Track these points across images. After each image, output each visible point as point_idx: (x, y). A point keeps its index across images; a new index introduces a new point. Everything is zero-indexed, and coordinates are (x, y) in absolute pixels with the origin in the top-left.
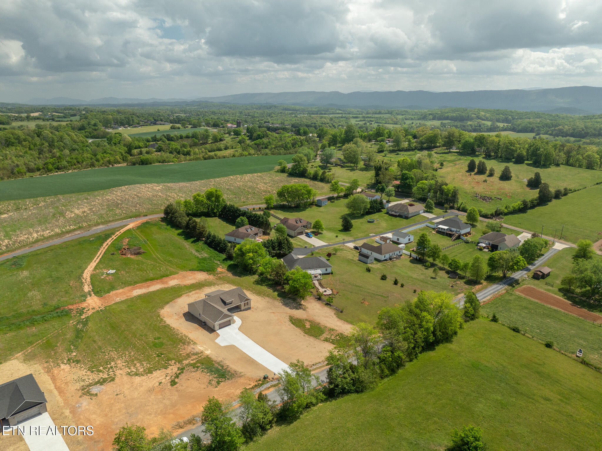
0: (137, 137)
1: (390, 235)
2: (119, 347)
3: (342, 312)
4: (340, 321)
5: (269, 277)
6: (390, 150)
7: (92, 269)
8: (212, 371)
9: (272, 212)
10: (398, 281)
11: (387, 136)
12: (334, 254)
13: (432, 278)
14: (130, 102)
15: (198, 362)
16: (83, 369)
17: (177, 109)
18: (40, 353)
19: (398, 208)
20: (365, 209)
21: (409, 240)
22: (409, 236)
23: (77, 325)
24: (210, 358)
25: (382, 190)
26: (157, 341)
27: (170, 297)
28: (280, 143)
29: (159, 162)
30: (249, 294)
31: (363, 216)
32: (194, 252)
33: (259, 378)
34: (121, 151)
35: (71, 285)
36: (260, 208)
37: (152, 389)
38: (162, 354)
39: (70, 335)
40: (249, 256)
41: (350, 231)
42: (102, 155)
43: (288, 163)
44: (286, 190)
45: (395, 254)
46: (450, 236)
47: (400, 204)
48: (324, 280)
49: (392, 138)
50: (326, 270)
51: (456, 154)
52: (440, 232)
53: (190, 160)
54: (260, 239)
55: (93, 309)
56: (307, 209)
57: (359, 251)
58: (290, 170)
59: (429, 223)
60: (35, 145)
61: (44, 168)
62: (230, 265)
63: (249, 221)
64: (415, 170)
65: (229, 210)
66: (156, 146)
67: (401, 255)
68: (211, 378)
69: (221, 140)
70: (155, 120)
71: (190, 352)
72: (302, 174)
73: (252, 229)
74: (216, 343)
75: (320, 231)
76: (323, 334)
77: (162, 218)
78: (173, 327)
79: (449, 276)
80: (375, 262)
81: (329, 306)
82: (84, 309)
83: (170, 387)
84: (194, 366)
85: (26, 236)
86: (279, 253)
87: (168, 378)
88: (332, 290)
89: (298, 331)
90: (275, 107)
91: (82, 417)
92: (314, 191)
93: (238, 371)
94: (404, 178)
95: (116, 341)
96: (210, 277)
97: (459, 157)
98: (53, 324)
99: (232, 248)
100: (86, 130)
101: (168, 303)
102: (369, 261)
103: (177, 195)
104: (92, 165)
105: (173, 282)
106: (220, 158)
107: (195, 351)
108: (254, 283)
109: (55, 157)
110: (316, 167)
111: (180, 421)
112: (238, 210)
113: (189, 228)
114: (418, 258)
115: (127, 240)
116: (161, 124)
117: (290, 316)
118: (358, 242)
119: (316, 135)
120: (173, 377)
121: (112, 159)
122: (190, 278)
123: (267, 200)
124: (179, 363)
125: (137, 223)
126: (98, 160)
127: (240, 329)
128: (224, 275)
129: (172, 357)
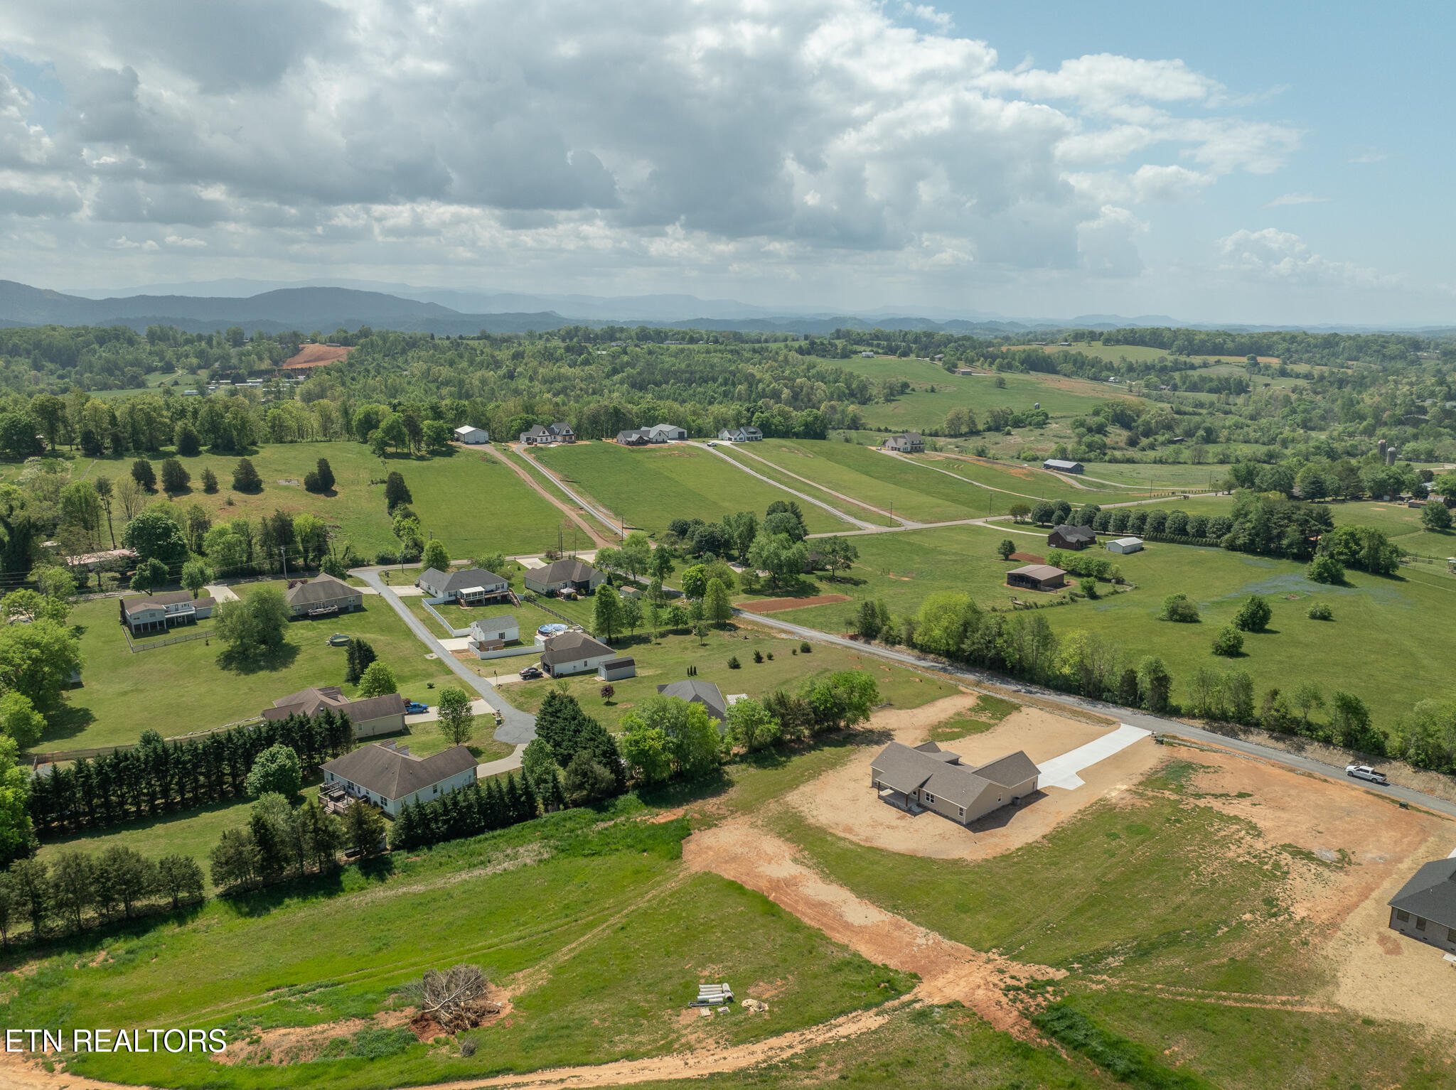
2: (1179, 869)
16: (1287, 887)
37: (1276, 808)
83: (1257, 795)
84: (1179, 789)
87: (1235, 802)
120: (1229, 798)
124: (1182, 801)
129: (1171, 810)
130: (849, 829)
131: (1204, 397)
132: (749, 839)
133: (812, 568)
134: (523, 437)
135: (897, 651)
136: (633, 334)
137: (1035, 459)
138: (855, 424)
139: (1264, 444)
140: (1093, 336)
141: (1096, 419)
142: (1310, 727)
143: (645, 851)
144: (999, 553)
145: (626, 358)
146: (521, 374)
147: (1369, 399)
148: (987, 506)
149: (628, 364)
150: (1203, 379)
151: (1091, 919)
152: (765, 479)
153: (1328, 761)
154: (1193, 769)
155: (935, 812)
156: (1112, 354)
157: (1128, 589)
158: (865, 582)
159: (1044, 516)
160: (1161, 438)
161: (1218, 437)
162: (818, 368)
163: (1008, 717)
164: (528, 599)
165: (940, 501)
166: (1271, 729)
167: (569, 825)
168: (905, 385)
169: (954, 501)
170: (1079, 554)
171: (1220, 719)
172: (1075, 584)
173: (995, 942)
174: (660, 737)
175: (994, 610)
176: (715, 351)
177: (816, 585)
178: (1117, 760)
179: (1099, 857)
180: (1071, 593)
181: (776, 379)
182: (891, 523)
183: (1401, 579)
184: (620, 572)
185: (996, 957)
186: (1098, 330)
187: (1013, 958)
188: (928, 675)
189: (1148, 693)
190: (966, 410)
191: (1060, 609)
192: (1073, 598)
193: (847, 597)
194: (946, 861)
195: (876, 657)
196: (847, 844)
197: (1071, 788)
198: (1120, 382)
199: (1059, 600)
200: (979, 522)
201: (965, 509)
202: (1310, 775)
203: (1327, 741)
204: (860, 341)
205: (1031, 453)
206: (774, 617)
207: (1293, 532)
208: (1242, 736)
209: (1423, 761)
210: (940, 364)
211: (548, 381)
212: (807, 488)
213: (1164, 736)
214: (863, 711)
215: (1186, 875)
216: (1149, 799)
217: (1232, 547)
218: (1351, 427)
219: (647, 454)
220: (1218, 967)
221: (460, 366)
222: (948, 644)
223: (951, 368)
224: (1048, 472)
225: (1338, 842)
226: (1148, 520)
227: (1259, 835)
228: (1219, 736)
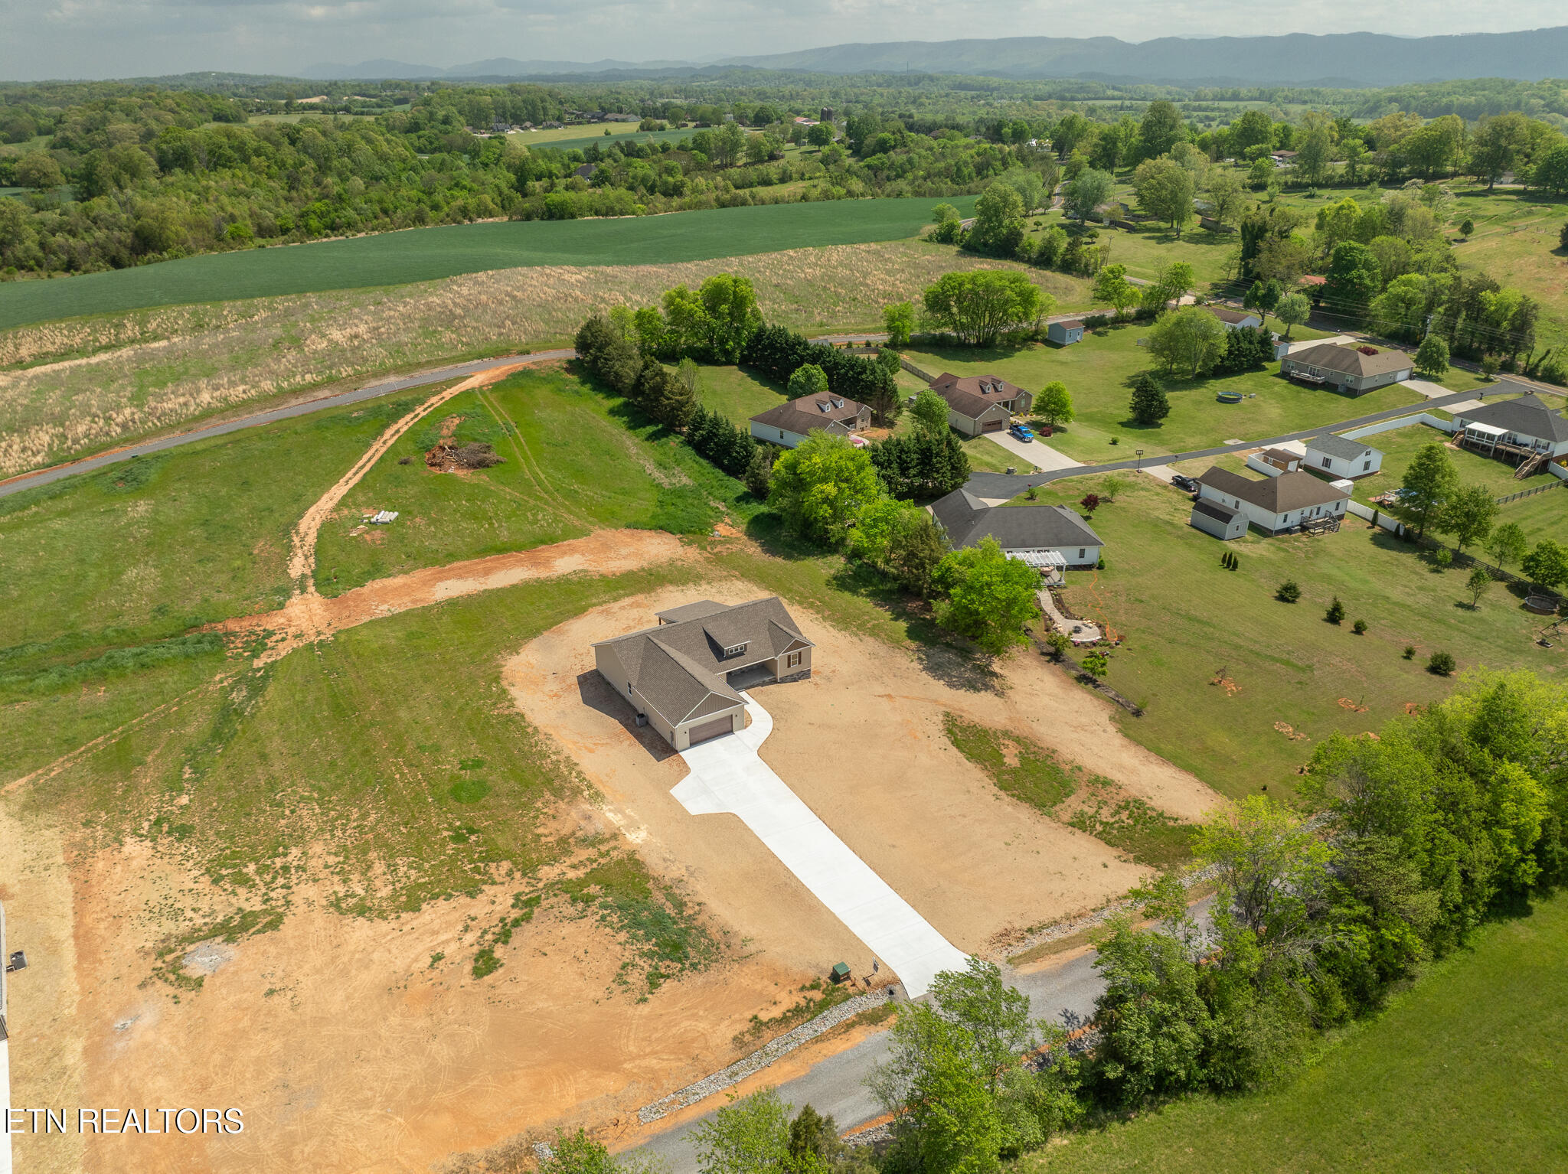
0: (548, 152)
1: (1297, 448)
2: (336, 787)
3: (1137, 713)
4: (1133, 749)
5: (880, 564)
6: (1286, 183)
7: (331, 505)
8: (639, 925)
9: (905, 356)
10: (1344, 609)
11: (1275, 141)
12: (1106, 500)
13: (1460, 605)
14: (549, 72)
15: (592, 877)
16: (189, 865)
17: (666, 87)
18: (83, 784)
19: (1325, 360)
20: (1211, 355)
21: (1367, 465)
22: (1368, 454)
23: (232, 690)
24: (638, 864)
25: (1267, 302)
26: (467, 775)
27: (549, 613)
28: (941, 165)
29: (597, 213)
30: (807, 624)
31: (1200, 379)
32: (650, 467)
33: (812, 973)
34: (497, 182)
35: (256, 552)
36: (868, 344)
37: (401, 984)
38: (472, 831)
39: (197, 726)
40: (822, 492)
41: (1159, 426)
42: (448, 194)
43: (964, 217)
44: (953, 288)
45: (1322, 512)
46: (1511, 460)
47: (1333, 346)
48: (1071, 587)
49: (1293, 150)
50: (1082, 554)
51: (1514, 197)
52: (1474, 446)
53: (681, 208)
54: (862, 438)
55: (297, 636)
56: (1017, 354)
57: (1191, 495)
58: (968, 235)
59: (1430, 412)
60: (282, 165)
61: (298, 227)
62: (757, 517)
63: (830, 381)
64: (1383, 237)
65: (772, 346)
66: (594, 172)
67: (1341, 517)
68: (627, 956)
69: (772, 157)
70: (602, 109)
71: (574, 833)
72: (1006, 248)
73: (838, 403)
74: (673, 802)
75: (1059, 423)
76: (1067, 796)
77: (570, 362)
78: (536, 723)
79: (1523, 602)
80: (1249, 536)
81: (1090, 686)
82: (270, 634)
83: (467, 980)
84: (575, 893)
85: (182, 400)
86: (921, 485)
87: (470, 938)
88: (1100, 627)
89: (974, 775)
90: (931, 79)
91: (117, 1080)
92: (1041, 297)
93: (736, 934)
94: (1342, 264)
95: (333, 765)
96: (688, 554)
97: (1526, 206)
98: (162, 680)
99: (768, 462)
100: (421, 133)
101: (535, 633)
102: (1230, 529)
103: (625, 297)
104: (420, 219)
105: (566, 563)
106: (763, 203)
107: (590, 829)
108: (828, 582)
109: (327, 197)
110: (1052, 227)
111: (474, 1150)
112: (800, 344)
113: (643, 393)
114: (1402, 532)
115: (457, 421)
116: (617, 120)
117: (947, 714)
118: (1186, 463)
119: (1048, 143)
120: (489, 937)
121: (472, 202)
122: (624, 551)
123: (893, 319)
124: (524, 875)
125: (497, 372)
126: (435, 207)
127: (764, 752)
128: (735, 548)
129: (504, 848)
216: (564, 842)
227: (335, 905)
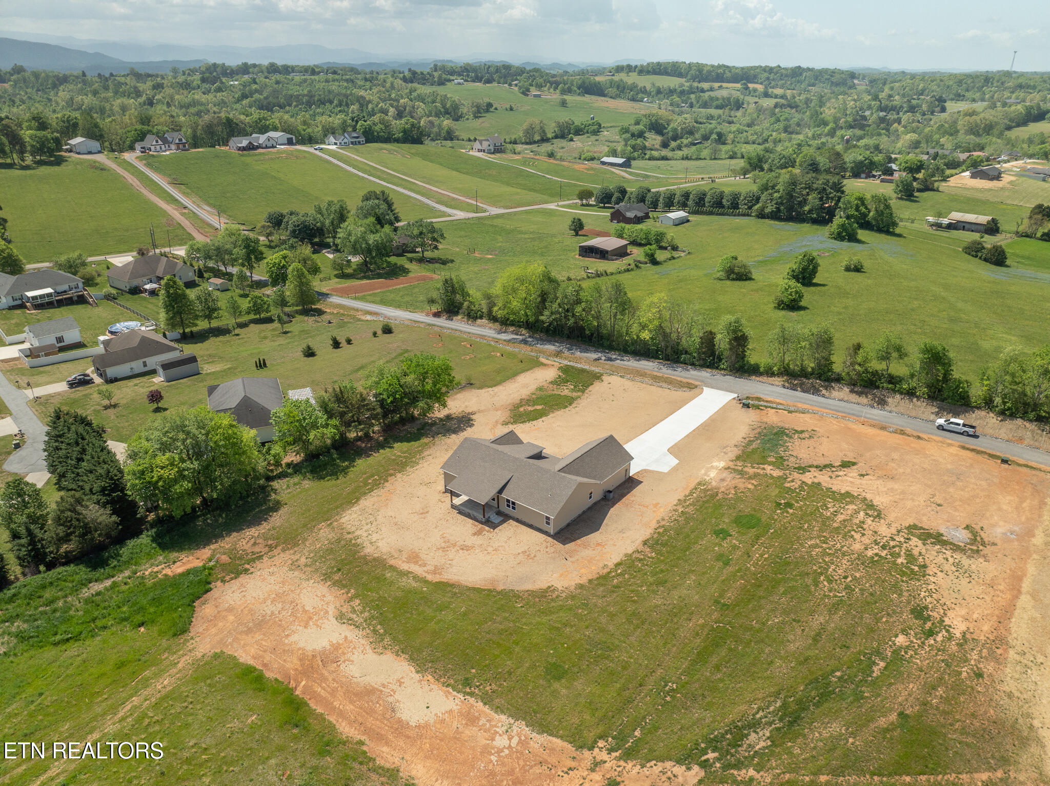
3: (471, 384)
15: (762, 463)
24: (738, 458)
26: (734, 530)
37: (886, 477)
38: (779, 505)
83: (860, 464)
84: (779, 462)
87: (841, 473)
107: (730, 476)
117: (505, 424)
124: (787, 478)
129: (777, 491)
130: (414, 558)
131: (712, 111)
132: (286, 588)
133: (402, 251)
134: (138, 146)
135: (479, 326)
136: (264, 69)
137: (592, 159)
138: (450, 136)
139: (759, 144)
140: (630, 69)
141: (637, 127)
142: (893, 380)
143: (142, 624)
144: (570, 229)
145: (254, 87)
146: (159, 101)
147: (828, 112)
148: (558, 193)
149: (256, 91)
150: (711, 99)
151: (717, 668)
152: (366, 176)
153: (913, 414)
154: (787, 435)
155: (518, 521)
156: (645, 82)
157: (683, 254)
158: (452, 261)
159: (605, 199)
160: (685, 141)
161: (726, 140)
162: (418, 92)
163: (591, 388)
164: (109, 297)
165: (519, 190)
166: (852, 384)
167: (48, 594)
168: (490, 105)
169: (530, 190)
170: (639, 226)
171: (799, 376)
172: (638, 253)
173: (600, 729)
174: (172, 464)
175: (569, 279)
176: (334, 81)
177: (406, 266)
178: (707, 429)
179: (712, 568)
180: (635, 261)
181: (384, 100)
182: (477, 210)
183: (900, 236)
184: (211, 264)
185: (604, 756)
186: (633, 64)
187: (628, 755)
188: (509, 348)
189: (726, 353)
190: (537, 122)
191: (627, 275)
192: (638, 265)
193: (435, 276)
194: (532, 593)
195: (458, 334)
196: (411, 581)
197: (665, 469)
198: (651, 102)
199: (625, 267)
200: (552, 206)
201: (539, 196)
202: (902, 433)
203: (911, 394)
204: (452, 73)
205: (590, 154)
206: (362, 299)
207: (813, 199)
208: (824, 392)
209: (1009, 409)
210: (516, 89)
211: (185, 106)
212: (404, 183)
213: (748, 398)
214: (438, 396)
215: (816, 583)
216: (750, 478)
217: (762, 215)
218: (819, 130)
219: (256, 158)
220: (887, 730)
221: (102, 96)
222: (527, 316)
223: (525, 92)
224: (604, 167)
225: (962, 517)
226: (691, 196)
227: (879, 516)
228: (799, 394)
